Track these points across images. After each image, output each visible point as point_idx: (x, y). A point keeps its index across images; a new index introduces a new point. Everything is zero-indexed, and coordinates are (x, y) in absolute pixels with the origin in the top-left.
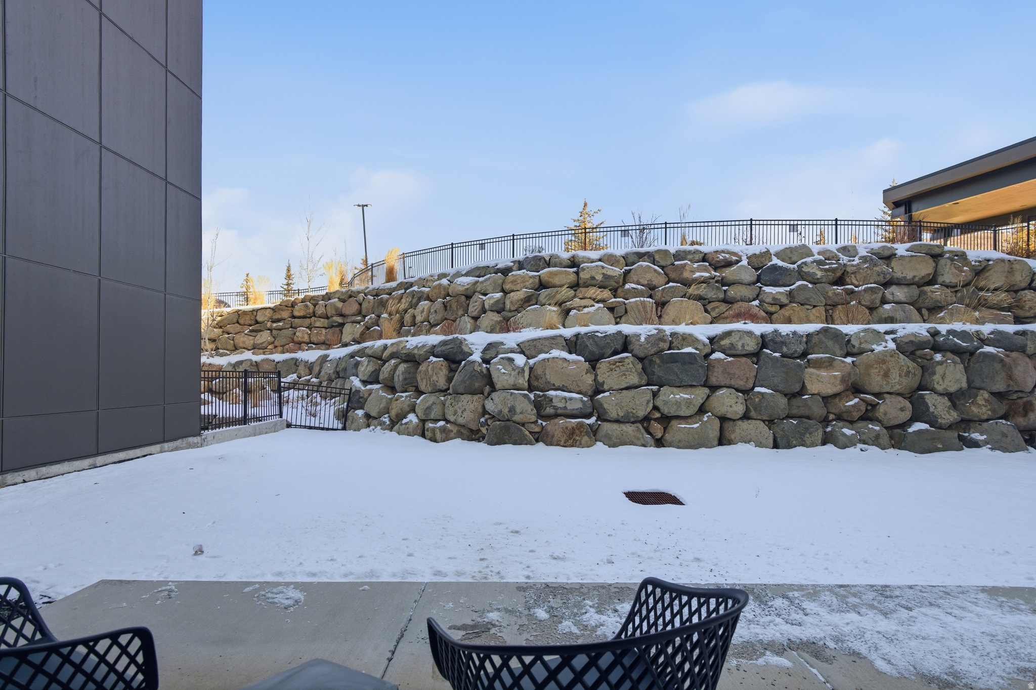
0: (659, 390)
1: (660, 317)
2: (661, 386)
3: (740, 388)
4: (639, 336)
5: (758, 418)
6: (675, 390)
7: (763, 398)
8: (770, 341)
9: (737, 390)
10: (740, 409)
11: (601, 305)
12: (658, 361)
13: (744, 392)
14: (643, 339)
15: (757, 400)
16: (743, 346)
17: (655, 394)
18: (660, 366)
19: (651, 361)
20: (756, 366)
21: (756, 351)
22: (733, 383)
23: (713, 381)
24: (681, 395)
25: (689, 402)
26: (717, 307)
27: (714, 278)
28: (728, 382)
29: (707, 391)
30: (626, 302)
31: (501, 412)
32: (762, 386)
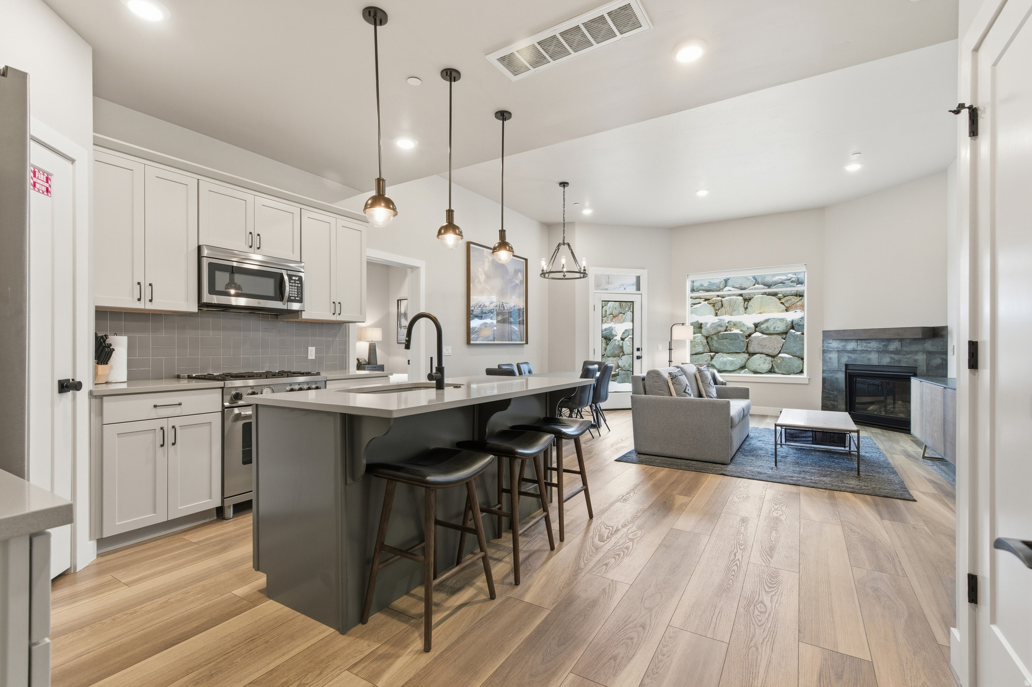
0: (714, 355)
1: (746, 308)
2: (717, 353)
3: (770, 354)
4: (707, 324)
5: (780, 372)
6: (725, 355)
7: (783, 360)
8: (795, 324)
9: (768, 355)
10: (767, 366)
11: (706, 302)
12: (716, 338)
13: (773, 357)
14: (708, 326)
15: (779, 361)
16: (774, 328)
17: (712, 358)
18: (716, 341)
19: (712, 338)
20: (784, 341)
21: (785, 331)
22: (764, 351)
23: (751, 350)
24: (728, 358)
25: (732, 363)
26: (790, 300)
27: (790, 280)
28: (760, 351)
29: (746, 356)
30: (723, 299)
31: (624, 366)
32: (784, 353)
